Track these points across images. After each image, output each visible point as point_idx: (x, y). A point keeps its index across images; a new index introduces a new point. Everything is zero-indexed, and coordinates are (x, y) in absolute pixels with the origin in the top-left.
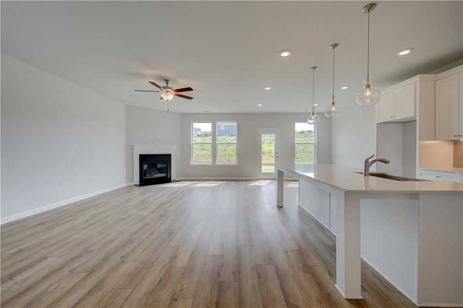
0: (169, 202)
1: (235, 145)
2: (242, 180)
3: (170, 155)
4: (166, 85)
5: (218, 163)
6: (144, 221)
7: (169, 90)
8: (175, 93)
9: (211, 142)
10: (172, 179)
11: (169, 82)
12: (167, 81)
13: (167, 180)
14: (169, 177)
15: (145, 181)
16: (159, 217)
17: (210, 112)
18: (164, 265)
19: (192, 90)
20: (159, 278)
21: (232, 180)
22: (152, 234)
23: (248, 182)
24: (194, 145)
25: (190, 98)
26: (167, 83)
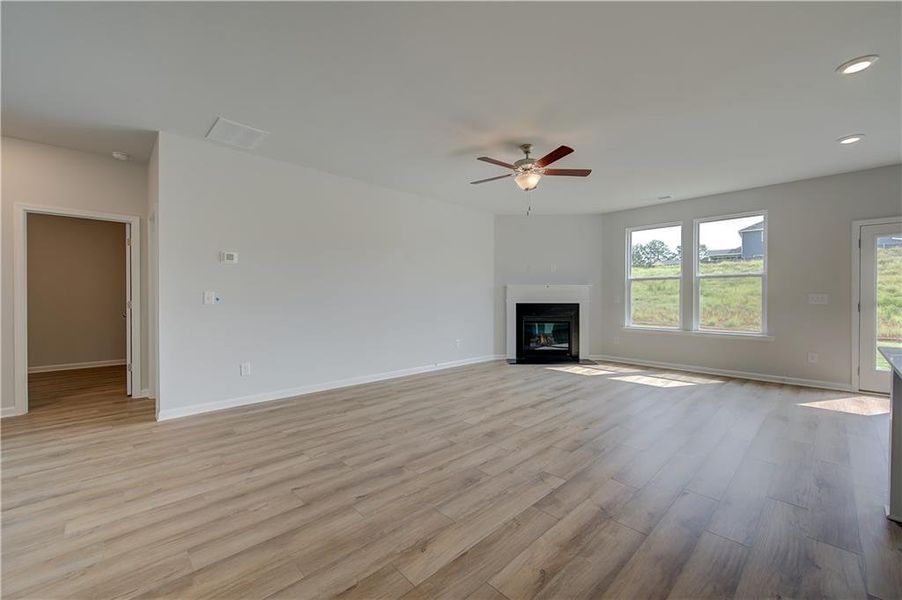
0: (533, 406)
1: (759, 281)
2: (781, 386)
3: (578, 305)
4: (524, 157)
5: (699, 326)
6: (456, 435)
7: (530, 165)
8: (542, 170)
9: (680, 275)
10: (581, 358)
11: (531, 148)
12: (526, 148)
13: (571, 358)
14: (573, 353)
15: (528, 354)
16: (486, 435)
17: (674, 197)
18: (391, 555)
19: (573, 151)
20: (355, 582)
21: (746, 381)
22: (441, 469)
23: (803, 394)
24: (633, 284)
25: (585, 173)
26: (527, 152)
